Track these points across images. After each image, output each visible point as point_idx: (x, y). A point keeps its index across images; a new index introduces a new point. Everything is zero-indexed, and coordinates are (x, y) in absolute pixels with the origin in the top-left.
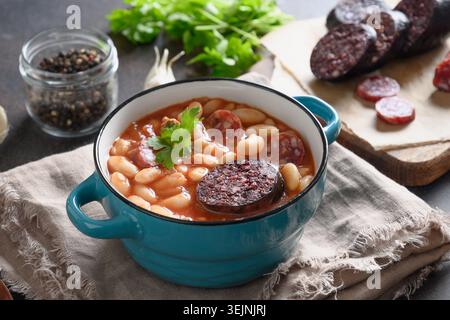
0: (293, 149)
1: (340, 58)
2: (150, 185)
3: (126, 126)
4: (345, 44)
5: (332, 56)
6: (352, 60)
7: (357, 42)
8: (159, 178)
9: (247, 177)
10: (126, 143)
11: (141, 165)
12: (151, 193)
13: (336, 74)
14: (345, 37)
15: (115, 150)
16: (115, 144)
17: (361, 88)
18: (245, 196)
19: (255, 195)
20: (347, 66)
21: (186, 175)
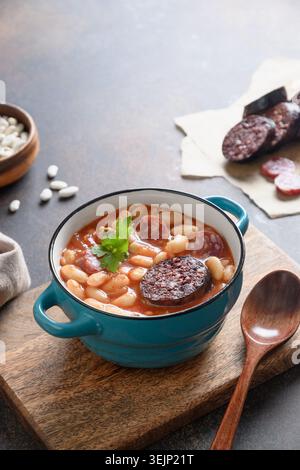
0: (214, 244)
1: (246, 144)
2: (100, 287)
3: (70, 237)
4: (250, 133)
5: (239, 142)
6: (255, 146)
7: (259, 132)
8: (106, 282)
9: (181, 272)
10: (72, 253)
11: (90, 271)
12: (103, 295)
13: (241, 157)
14: (250, 127)
15: (64, 261)
16: (63, 255)
17: (265, 167)
18: (182, 289)
19: (190, 287)
20: (250, 151)
21: (129, 275)
